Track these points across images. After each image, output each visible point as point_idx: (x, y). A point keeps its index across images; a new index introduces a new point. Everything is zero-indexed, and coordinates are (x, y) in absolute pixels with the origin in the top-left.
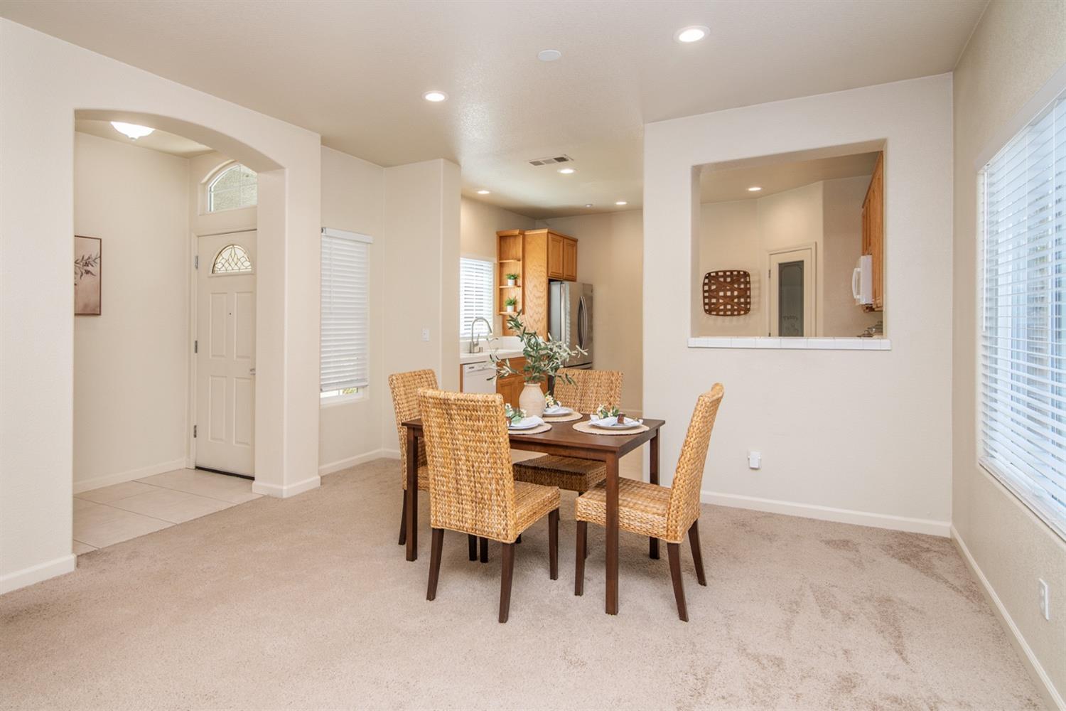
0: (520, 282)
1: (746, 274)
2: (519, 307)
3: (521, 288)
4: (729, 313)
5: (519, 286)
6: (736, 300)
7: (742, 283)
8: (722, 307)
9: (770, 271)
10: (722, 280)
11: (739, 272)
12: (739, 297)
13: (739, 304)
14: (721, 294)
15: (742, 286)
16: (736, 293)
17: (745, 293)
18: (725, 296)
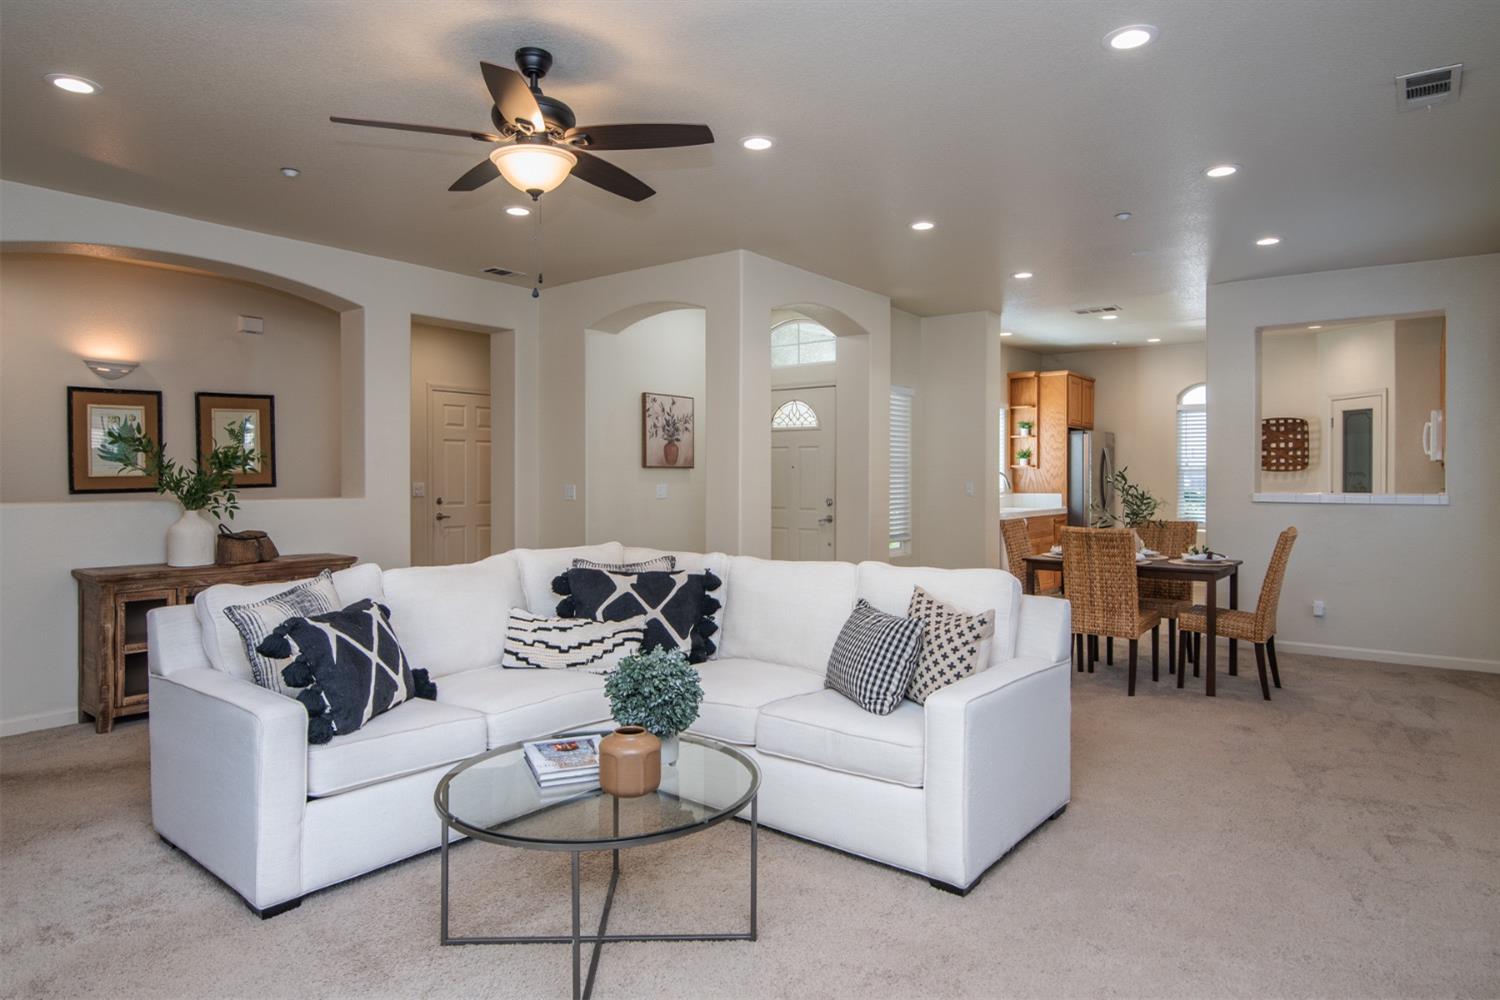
0: (1034, 431)
1: (1303, 423)
2: (1034, 461)
3: (1036, 439)
4: (1283, 468)
5: (1034, 436)
6: (1291, 453)
7: (1299, 432)
8: (1274, 461)
9: (1332, 420)
10: (1274, 428)
11: (1294, 420)
12: (1294, 449)
13: (1295, 457)
14: (1274, 445)
15: (1299, 437)
16: (1291, 445)
17: (1302, 445)
18: (1278, 448)
